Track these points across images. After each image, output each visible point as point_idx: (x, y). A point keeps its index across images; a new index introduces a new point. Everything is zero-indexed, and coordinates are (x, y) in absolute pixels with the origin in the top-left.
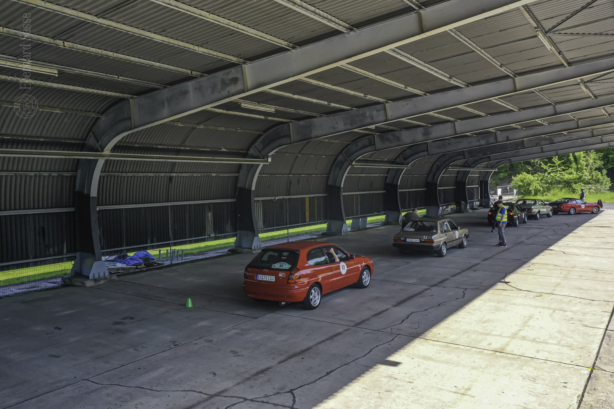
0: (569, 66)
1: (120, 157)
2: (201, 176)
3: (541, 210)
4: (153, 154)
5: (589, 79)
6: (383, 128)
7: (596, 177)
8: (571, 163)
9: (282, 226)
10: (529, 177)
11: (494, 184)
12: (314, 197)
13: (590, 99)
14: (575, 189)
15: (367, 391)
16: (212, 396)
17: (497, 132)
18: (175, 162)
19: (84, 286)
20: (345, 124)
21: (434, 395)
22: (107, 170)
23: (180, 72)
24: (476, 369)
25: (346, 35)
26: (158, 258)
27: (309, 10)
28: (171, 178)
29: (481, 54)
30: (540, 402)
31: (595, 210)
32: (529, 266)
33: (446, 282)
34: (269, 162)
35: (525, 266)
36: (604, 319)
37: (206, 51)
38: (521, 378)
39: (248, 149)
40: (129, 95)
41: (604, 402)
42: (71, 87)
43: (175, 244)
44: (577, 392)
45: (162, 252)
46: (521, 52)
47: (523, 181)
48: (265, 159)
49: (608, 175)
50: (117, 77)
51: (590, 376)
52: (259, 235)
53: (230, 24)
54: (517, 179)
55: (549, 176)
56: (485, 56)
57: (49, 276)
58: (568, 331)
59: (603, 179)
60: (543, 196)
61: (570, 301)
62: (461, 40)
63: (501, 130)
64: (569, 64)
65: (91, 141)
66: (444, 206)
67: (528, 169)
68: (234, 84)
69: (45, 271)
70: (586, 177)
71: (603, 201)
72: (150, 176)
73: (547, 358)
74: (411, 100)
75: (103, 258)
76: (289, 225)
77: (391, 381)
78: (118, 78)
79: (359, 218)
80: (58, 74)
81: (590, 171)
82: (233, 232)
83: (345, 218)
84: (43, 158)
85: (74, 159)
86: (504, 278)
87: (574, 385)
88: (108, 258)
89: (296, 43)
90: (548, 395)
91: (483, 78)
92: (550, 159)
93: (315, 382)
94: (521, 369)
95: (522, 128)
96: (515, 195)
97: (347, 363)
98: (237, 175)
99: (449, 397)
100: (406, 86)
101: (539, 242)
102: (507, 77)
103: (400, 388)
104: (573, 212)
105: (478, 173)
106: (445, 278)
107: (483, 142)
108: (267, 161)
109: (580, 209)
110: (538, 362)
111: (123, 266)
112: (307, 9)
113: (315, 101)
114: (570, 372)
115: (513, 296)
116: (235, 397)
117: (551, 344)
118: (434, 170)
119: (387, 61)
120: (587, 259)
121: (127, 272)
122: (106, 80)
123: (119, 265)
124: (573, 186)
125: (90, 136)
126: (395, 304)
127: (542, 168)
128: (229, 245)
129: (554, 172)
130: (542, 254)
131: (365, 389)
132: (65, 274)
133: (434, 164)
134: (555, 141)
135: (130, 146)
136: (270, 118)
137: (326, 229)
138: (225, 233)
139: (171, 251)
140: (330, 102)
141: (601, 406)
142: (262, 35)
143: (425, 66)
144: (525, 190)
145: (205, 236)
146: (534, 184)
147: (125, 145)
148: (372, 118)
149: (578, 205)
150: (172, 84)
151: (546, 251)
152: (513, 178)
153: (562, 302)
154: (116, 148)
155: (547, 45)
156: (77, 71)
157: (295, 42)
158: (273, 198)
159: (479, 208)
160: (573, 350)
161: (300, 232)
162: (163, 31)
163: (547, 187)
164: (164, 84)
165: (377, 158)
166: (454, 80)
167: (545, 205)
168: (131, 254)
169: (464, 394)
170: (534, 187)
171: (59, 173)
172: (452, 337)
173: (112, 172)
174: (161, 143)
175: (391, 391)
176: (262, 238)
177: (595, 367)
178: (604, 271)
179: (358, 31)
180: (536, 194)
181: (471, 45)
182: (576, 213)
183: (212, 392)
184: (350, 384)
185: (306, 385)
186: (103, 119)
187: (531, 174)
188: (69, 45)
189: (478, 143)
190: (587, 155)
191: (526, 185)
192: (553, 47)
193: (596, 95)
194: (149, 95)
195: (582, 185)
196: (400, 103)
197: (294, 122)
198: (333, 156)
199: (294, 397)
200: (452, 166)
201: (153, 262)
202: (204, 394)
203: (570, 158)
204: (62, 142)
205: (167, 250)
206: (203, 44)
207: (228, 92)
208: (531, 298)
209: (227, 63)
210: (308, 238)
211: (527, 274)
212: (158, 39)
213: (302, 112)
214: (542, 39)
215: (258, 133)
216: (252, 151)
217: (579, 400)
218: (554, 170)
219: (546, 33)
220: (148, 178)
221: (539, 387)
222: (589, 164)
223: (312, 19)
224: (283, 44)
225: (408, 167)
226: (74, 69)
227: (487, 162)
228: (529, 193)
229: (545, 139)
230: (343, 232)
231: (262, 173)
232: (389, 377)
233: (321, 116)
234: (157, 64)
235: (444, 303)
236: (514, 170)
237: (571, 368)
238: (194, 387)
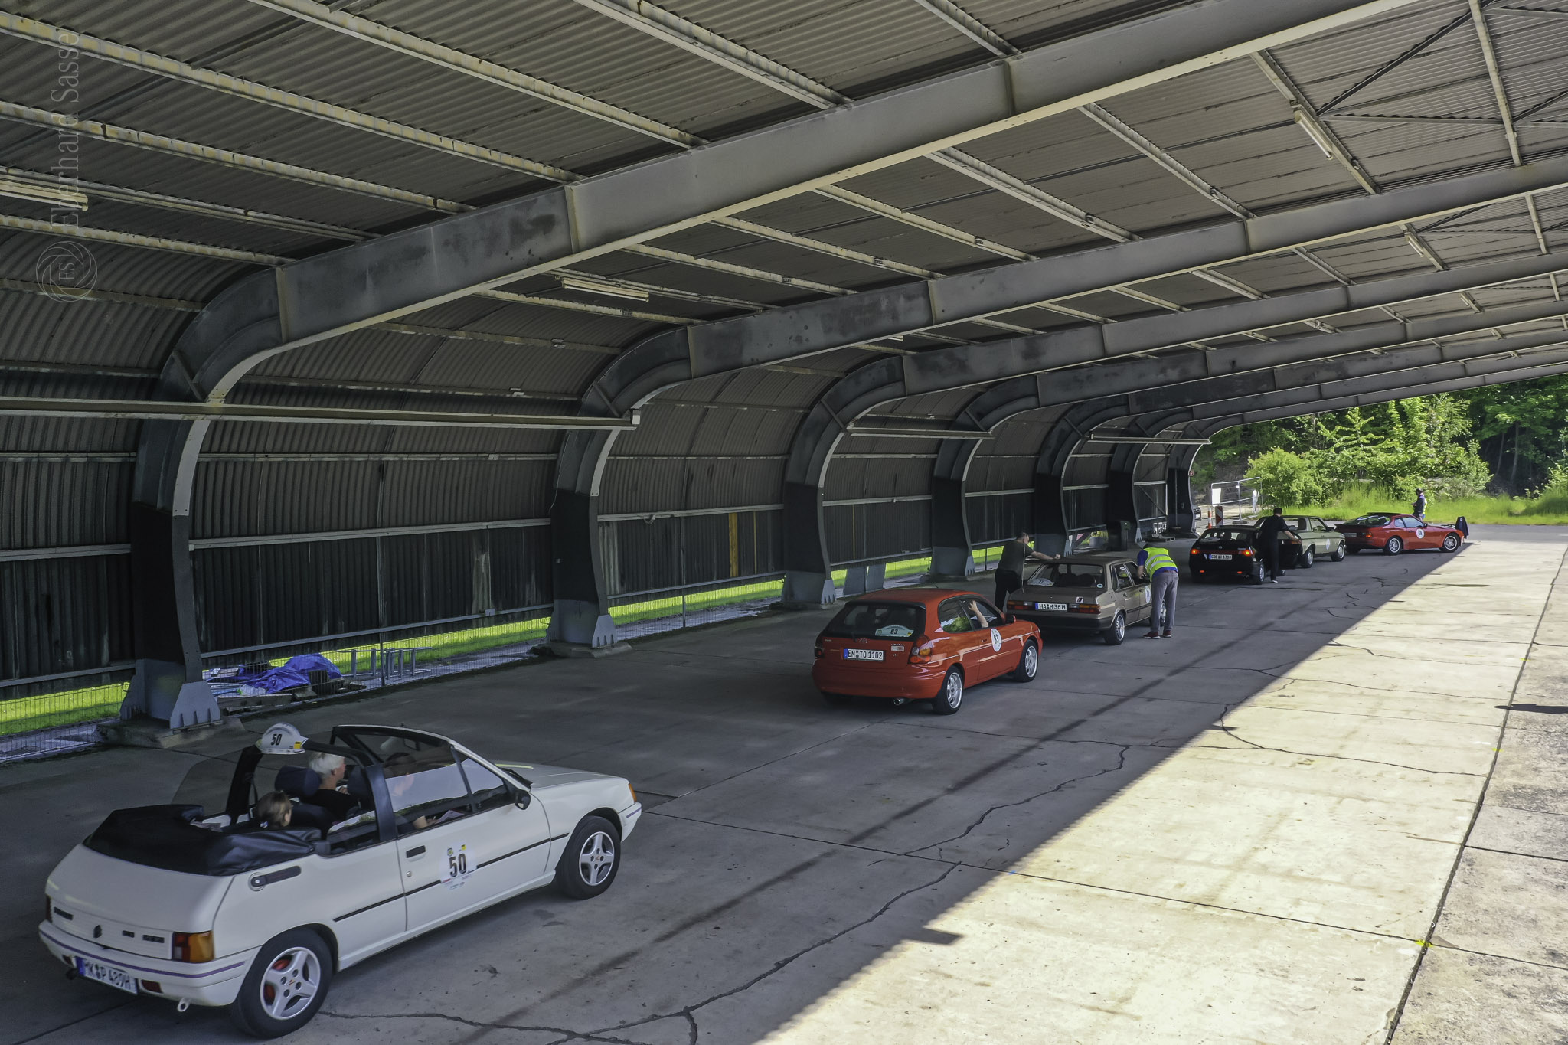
0: (1377, 192)
1: (248, 414)
2: (461, 461)
3: (1318, 543)
4: (335, 407)
5: (1427, 224)
6: (925, 339)
7: (1454, 459)
8: (1392, 424)
9: (667, 586)
10: (1290, 459)
11: (1203, 475)
12: (750, 513)
13: (1431, 272)
14: (1401, 490)
15: (876, 1007)
16: (487, 1028)
17: (1207, 349)
18: (394, 427)
19: (154, 745)
20: (828, 330)
21: (1041, 1014)
22: (215, 447)
23: (406, 201)
24: (1145, 949)
25: (826, 115)
26: (348, 673)
27: (731, 55)
28: (382, 468)
29: (1161, 163)
30: (1296, 1030)
31: (1449, 543)
32: (1285, 687)
33: (1078, 728)
34: (634, 426)
35: (1274, 686)
36: (1460, 818)
37: (472, 149)
38: (1254, 970)
39: (581, 393)
40: (273, 257)
41: (1451, 1026)
42: (122, 237)
43: (394, 636)
44: (1386, 1001)
45: (359, 656)
46: (1258, 157)
47: (1275, 468)
48: (625, 418)
49: (1482, 454)
50: (242, 211)
51: (1419, 963)
52: (610, 610)
53: (532, 87)
54: (1260, 464)
55: (1338, 458)
56: (1172, 167)
57: (63, 720)
58: (1372, 849)
59: (1470, 464)
60: (1323, 506)
61: (1380, 775)
62: (1112, 130)
63: (1218, 345)
64: (1378, 187)
65: (175, 372)
66: (1080, 532)
67: (1287, 439)
68: (545, 234)
69: (53, 707)
70: (1429, 459)
71: (1471, 520)
72: (329, 462)
73: (1317, 918)
74: (993, 272)
75: (206, 674)
76: (688, 583)
77: (936, 981)
78: (246, 215)
79: (864, 565)
80: (88, 204)
81: (1439, 444)
82: (542, 603)
83: (827, 564)
84: (47, 419)
85: (130, 420)
86: (1221, 717)
87: (1380, 984)
88: (219, 673)
89: (701, 132)
90: (1316, 1012)
91: (1169, 220)
92: (1341, 415)
93: (746, 987)
94: (1255, 947)
95: (1269, 340)
96: (1254, 503)
97: (827, 938)
98: (552, 457)
99: (1076, 1020)
100: (978, 237)
101: (1312, 625)
102: (1227, 217)
103: (958, 999)
104: (1396, 549)
105: (1164, 450)
106: (1076, 718)
107: (1173, 374)
108: (630, 423)
109: (1412, 540)
110: (1297, 928)
111: (257, 694)
112: (727, 53)
113: (750, 272)
114: (1371, 952)
115: (1242, 763)
116: (544, 1029)
117: (1330, 883)
118: (1053, 442)
119: (929, 178)
120: (1425, 666)
121: (269, 710)
122: (213, 219)
123: (247, 691)
124: (1397, 482)
125: (173, 360)
126: (950, 786)
127: (1323, 438)
128: (534, 635)
129: (1352, 446)
130: (1317, 655)
131: (872, 1002)
132: (106, 716)
133: (1052, 428)
134: (1351, 372)
135: (275, 386)
136: (636, 314)
137: (780, 593)
138: (524, 606)
139: (382, 654)
140: (788, 275)
141: (1442, 1037)
142: (614, 114)
143: (1024, 191)
144: (1280, 490)
145: (470, 614)
146: (1303, 477)
147: (263, 382)
148: (895, 317)
149: (1409, 530)
150: (385, 229)
151: (1327, 649)
152: (1250, 461)
153: (1360, 777)
154: (240, 391)
155: (1321, 144)
156: (140, 197)
157: (697, 131)
158: (645, 516)
159: (1166, 538)
160: (1382, 897)
161: (715, 600)
162: (362, 101)
163: (1333, 484)
164: (366, 231)
165: (910, 414)
166: (1097, 225)
167: (1328, 530)
168: (279, 663)
169: (1113, 1012)
170: (1302, 485)
171: (90, 455)
172: (1088, 870)
173: (228, 452)
174: (358, 376)
175: (936, 1007)
176: (618, 618)
177: (1433, 941)
178: (1464, 699)
179: (855, 106)
180: (1306, 502)
181: (1136, 142)
182: (1403, 552)
183: (486, 1018)
184: (834, 991)
185: (726, 995)
186: (205, 317)
187: (1293, 452)
188: (117, 134)
189: (1161, 378)
190: (1432, 405)
191: (1281, 479)
192: (1335, 148)
193: (1446, 261)
194: (326, 256)
195: (1420, 478)
196: (964, 280)
197: (697, 324)
198: (799, 408)
199: (694, 1027)
200: (1097, 432)
201: (336, 683)
202: (466, 1022)
203: (1390, 412)
204: (99, 375)
205: (373, 652)
206: (465, 133)
207: (530, 252)
208: (1285, 768)
209: (526, 181)
210: (735, 617)
211: (1280, 707)
212: (348, 119)
213: (716, 300)
214: (1309, 129)
215: (607, 351)
216: (591, 398)
217: (1392, 1022)
218: (1350, 443)
219: (1318, 114)
220: (323, 466)
221: (1297, 992)
222: (1435, 428)
223: (739, 75)
224: (668, 134)
225: (988, 436)
226: (132, 191)
227: (1186, 423)
228: (1290, 498)
229: (1327, 366)
230: (823, 602)
231: (618, 453)
232: (931, 971)
233: (766, 309)
234: (347, 181)
235: (1071, 784)
236: (1253, 441)
237: (1376, 941)
238: (441, 1004)
